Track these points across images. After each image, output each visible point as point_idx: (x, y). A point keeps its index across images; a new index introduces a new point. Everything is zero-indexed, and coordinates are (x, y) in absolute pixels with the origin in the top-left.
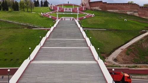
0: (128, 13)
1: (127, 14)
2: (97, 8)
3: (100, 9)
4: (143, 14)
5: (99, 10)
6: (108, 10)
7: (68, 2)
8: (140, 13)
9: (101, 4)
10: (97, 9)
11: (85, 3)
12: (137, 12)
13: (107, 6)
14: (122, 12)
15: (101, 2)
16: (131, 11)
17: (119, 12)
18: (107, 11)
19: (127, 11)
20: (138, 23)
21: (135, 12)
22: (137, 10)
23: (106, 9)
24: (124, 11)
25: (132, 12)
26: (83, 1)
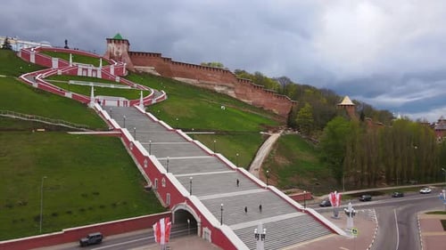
0: (218, 89)
1: (215, 92)
2: (149, 69)
3: (157, 74)
4: (243, 93)
5: (155, 75)
6: (176, 78)
7: (66, 42)
8: (238, 91)
9: (158, 60)
10: (149, 71)
11: (118, 53)
12: (234, 89)
13: (172, 67)
14: (204, 86)
16: (222, 86)
17: (200, 85)
19: (214, 85)
20: (244, 115)
21: (230, 88)
22: (231, 85)
23: (171, 73)
24: (209, 84)
25: (223, 89)
26: (112, 45)
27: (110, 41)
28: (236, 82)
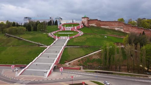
0: (116, 29)
2: (94, 25)
3: (96, 26)
4: (127, 29)
8: (125, 29)
12: (123, 28)
13: (101, 23)
14: (111, 28)
15: (97, 20)
16: (118, 27)
17: (109, 28)
18: (101, 27)
19: (115, 28)
21: (121, 28)
22: (122, 27)
23: (100, 25)
24: (113, 27)
25: (119, 28)
26: (83, 19)
27: (82, 18)
28: (124, 26)
